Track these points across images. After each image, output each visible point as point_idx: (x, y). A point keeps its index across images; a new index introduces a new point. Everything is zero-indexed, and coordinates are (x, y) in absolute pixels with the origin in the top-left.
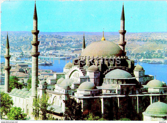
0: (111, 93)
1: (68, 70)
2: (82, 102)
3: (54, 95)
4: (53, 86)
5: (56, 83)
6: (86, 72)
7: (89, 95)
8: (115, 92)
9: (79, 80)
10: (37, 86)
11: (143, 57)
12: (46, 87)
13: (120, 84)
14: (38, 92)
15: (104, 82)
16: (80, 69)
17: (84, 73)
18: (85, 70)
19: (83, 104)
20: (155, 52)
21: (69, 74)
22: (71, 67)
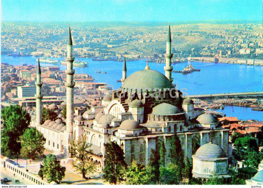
0: (156, 131)
1: (107, 103)
2: (124, 144)
3: (92, 133)
4: (91, 121)
5: (94, 118)
6: (128, 107)
7: (132, 136)
8: (161, 131)
9: (120, 118)
10: (73, 121)
11: (190, 55)
12: (83, 123)
13: (167, 120)
14: (74, 128)
15: (149, 118)
16: (121, 103)
17: (126, 108)
18: (127, 104)
19: (125, 146)
20: (204, 49)
21: (109, 108)
22: (110, 100)
